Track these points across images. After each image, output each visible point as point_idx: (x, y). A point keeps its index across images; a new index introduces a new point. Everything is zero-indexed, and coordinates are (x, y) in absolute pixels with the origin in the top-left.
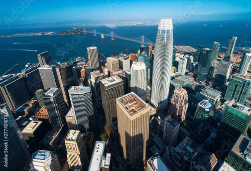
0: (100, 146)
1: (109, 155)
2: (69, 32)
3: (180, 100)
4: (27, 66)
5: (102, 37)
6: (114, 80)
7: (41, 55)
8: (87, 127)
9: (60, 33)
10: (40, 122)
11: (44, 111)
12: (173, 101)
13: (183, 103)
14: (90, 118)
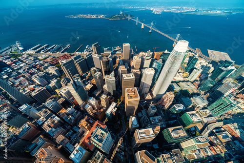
0: (114, 104)
1: (116, 109)
2: (116, 17)
3: (167, 99)
4: (87, 47)
5: (142, 27)
6: (130, 76)
7: (94, 46)
8: (112, 94)
9: (109, 18)
10: (92, 85)
11: (94, 81)
12: (164, 97)
13: (168, 101)
14: (114, 91)
